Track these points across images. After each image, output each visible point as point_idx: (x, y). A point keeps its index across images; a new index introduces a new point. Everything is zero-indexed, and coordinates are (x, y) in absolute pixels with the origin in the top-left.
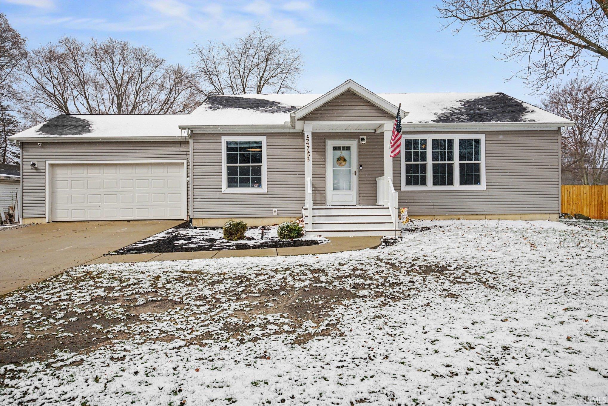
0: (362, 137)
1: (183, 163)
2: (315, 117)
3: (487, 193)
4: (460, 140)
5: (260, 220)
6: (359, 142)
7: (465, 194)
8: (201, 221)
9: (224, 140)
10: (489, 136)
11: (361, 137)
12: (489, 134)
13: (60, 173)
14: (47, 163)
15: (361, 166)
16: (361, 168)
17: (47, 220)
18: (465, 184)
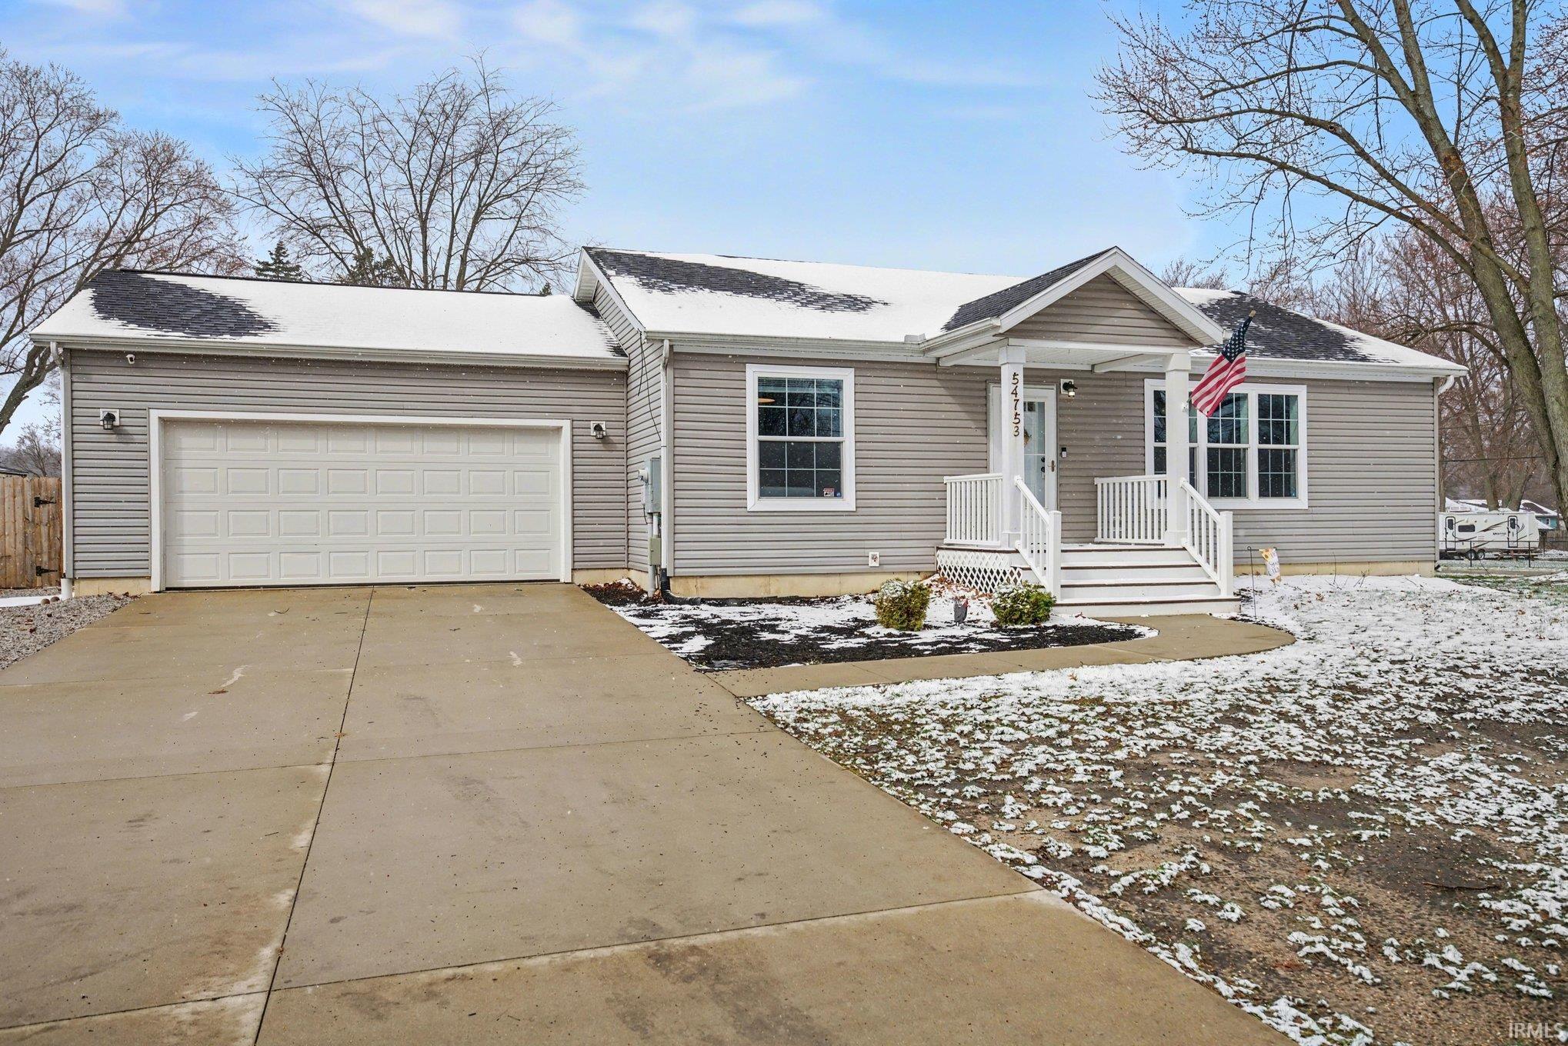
0: (1067, 381)
1: (559, 429)
2: (1032, 331)
3: (1309, 517)
4: (1260, 396)
5: (837, 579)
6: (1058, 392)
7: (1269, 518)
8: (692, 582)
9: (753, 373)
10: (1314, 390)
11: (1063, 381)
12: (1314, 386)
13: (190, 444)
14: (155, 415)
15: (1064, 449)
16: (1064, 454)
17: (155, 585)
18: (1268, 496)
